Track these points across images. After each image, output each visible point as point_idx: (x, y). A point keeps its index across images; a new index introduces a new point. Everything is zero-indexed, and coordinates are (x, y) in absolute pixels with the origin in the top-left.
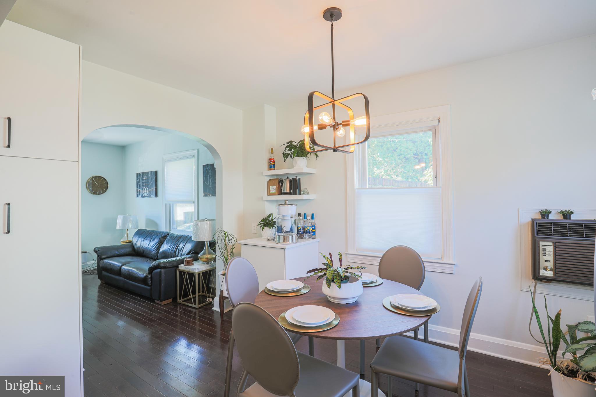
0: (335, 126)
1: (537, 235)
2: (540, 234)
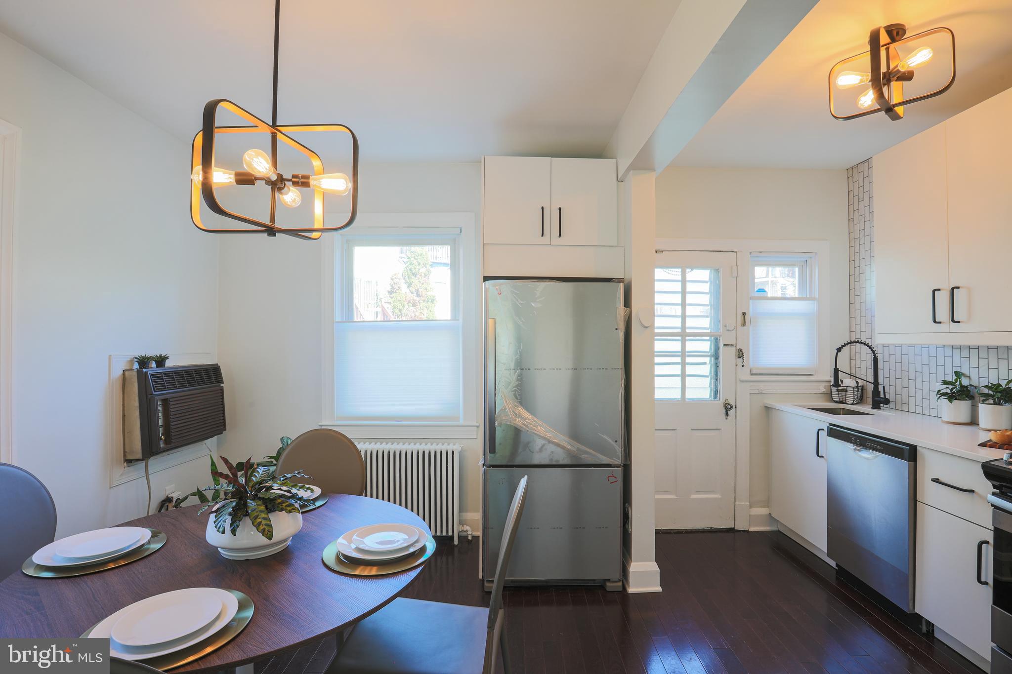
0: (277, 185)
1: (155, 391)
2: (156, 389)
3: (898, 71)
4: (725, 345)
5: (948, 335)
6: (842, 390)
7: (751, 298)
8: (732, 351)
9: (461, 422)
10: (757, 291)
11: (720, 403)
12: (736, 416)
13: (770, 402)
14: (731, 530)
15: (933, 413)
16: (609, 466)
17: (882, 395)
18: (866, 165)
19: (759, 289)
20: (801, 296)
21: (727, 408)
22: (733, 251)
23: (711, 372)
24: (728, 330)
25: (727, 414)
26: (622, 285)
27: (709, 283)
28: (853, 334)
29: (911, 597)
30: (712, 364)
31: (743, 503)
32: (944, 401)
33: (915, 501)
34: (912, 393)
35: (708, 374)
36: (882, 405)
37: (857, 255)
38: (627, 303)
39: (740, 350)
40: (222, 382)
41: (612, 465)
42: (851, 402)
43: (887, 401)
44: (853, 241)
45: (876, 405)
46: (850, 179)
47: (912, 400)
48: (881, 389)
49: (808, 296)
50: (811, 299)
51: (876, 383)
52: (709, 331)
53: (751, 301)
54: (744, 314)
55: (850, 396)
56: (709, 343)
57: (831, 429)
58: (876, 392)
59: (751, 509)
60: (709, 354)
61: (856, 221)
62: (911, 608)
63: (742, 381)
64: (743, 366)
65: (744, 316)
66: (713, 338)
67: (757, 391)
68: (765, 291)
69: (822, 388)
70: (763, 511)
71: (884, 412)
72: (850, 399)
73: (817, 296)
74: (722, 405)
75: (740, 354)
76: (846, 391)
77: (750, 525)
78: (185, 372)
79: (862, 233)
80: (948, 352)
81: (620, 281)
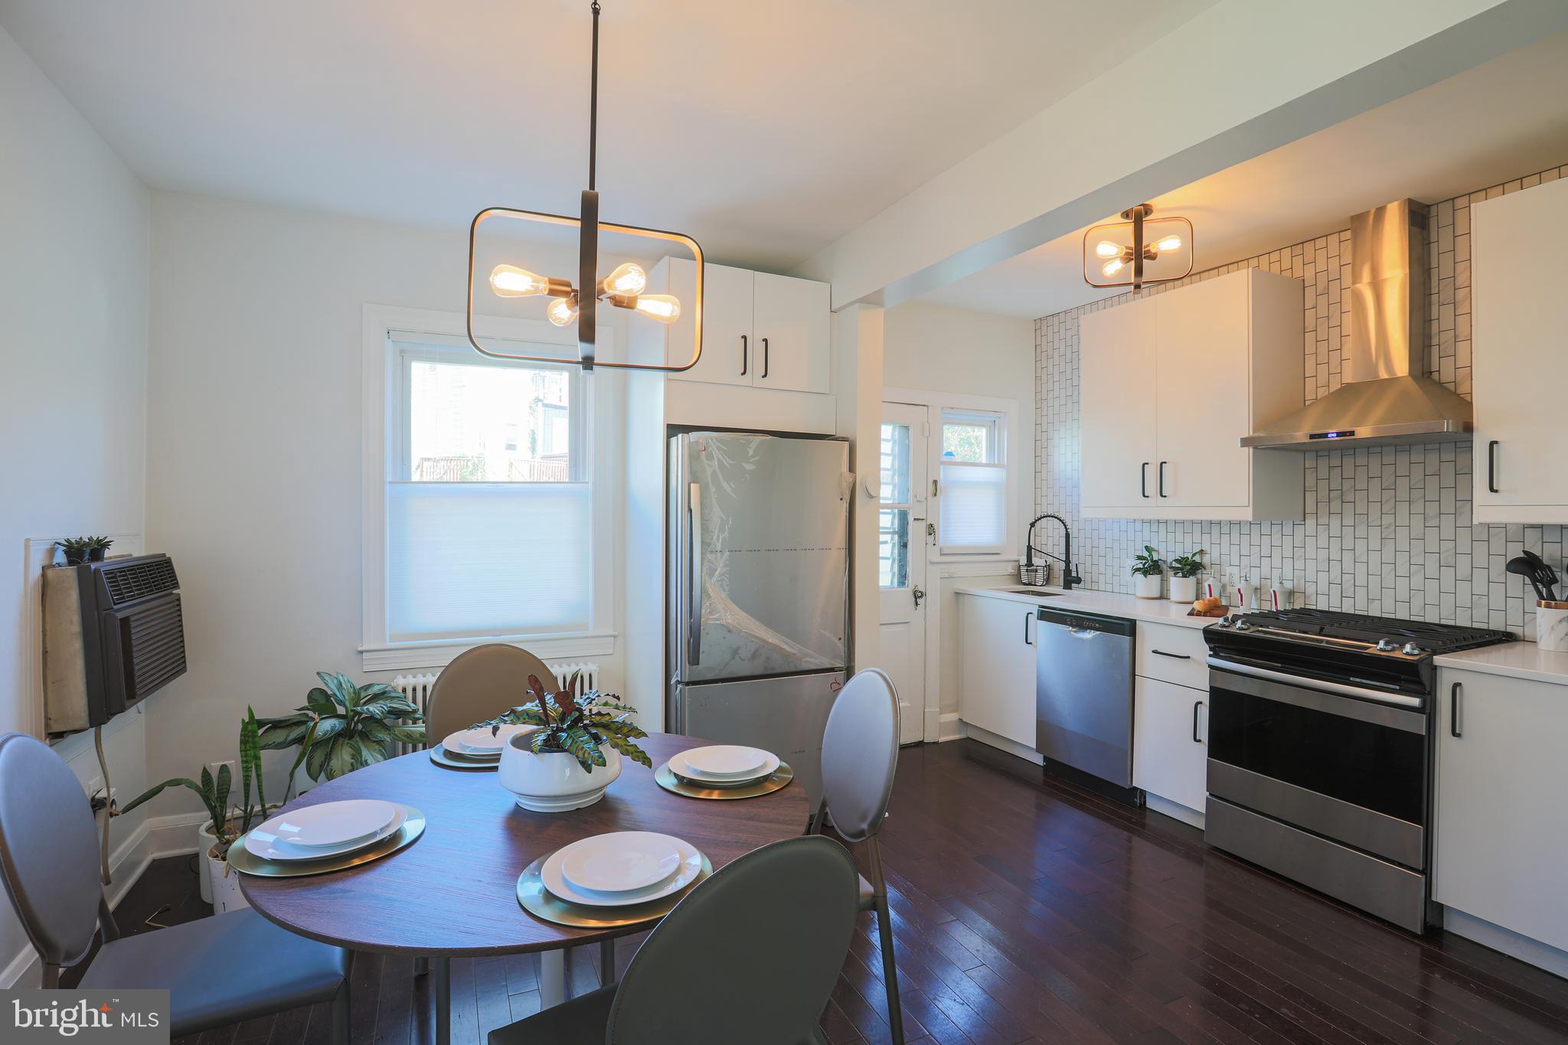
1: (115, 604)
2: (117, 599)
3: (1149, 251)
4: (915, 519)
5: (1156, 509)
6: (1032, 571)
7: (942, 463)
8: (923, 525)
9: (591, 632)
10: (946, 455)
11: (908, 591)
12: (925, 606)
13: (960, 586)
14: (920, 744)
15: (1123, 590)
16: (832, 670)
17: (1074, 574)
18: (1056, 319)
19: (947, 452)
20: (988, 462)
21: (918, 595)
22: (924, 406)
23: (892, 553)
24: (918, 501)
25: (917, 604)
26: (847, 444)
27: (891, 442)
28: (1038, 507)
29: (1129, 771)
30: (894, 544)
31: (932, 709)
32: (1139, 576)
33: (1134, 675)
34: (1102, 570)
35: (889, 555)
36: (1073, 585)
37: (1045, 418)
38: (852, 468)
39: (931, 525)
40: (176, 585)
41: (836, 669)
42: (1041, 583)
43: (1078, 580)
44: (1039, 402)
45: (1068, 585)
46: (1038, 332)
47: (1102, 579)
48: (1073, 567)
49: (996, 462)
50: (999, 466)
51: (1068, 562)
52: (891, 502)
53: (942, 467)
54: (935, 482)
55: (1040, 576)
56: (890, 517)
57: (1042, 611)
58: (1067, 571)
59: (941, 716)
60: (891, 530)
61: (1044, 379)
62: (1129, 783)
63: (933, 563)
64: (934, 545)
65: (936, 485)
66: (896, 510)
67: (946, 575)
68: (953, 455)
69: (1010, 569)
70: (952, 717)
71: (1076, 591)
72: (1040, 580)
73: (1006, 463)
74: (912, 593)
75: (931, 530)
76: (1036, 571)
77: (940, 736)
78: (148, 567)
79: (1051, 394)
80: (1138, 525)
81: (844, 439)
